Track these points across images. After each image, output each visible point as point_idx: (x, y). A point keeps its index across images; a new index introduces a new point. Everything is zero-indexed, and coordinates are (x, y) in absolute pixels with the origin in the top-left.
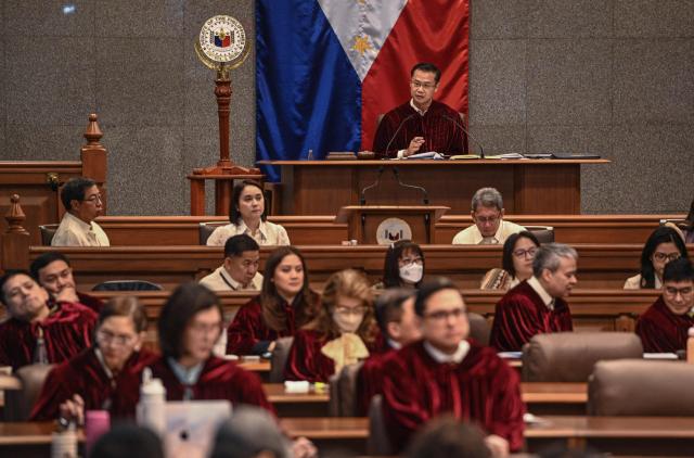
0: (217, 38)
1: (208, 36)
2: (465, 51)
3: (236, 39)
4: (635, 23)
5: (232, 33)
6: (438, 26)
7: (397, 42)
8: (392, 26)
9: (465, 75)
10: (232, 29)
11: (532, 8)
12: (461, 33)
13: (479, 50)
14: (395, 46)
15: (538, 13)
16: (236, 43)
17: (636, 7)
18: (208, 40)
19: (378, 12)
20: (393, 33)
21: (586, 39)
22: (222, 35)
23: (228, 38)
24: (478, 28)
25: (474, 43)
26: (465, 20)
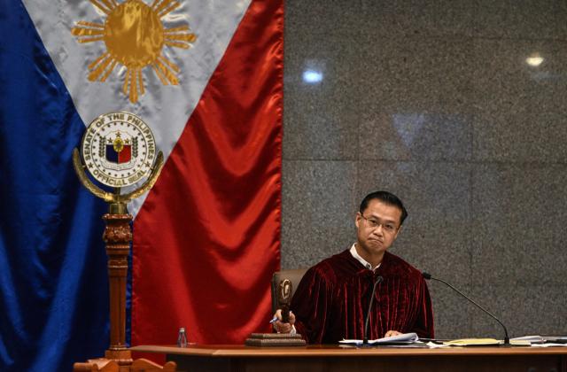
0: (110, 148)
1: (97, 144)
2: (275, 177)
3: (141, 150)
4: (500, 140)
5: (135, 140)
6: (239, 139)
7: (184, 162)
8: (177, 137)
9: (276, 211)
10: (135, 134)
11: (365, 115)
12: (271, 149)
13: (294, 176)
14: (181, 167)
15: (373, 123)
16: (141, 156)
17: (501, 118)
18: (96, 151)
19: (157, 117)
20: (178, 148)
21: (436, 162)
22: (119, 144)
23: (127, 148)
24: (291, 143)
25: (287, 166)
26: (277, 131)
